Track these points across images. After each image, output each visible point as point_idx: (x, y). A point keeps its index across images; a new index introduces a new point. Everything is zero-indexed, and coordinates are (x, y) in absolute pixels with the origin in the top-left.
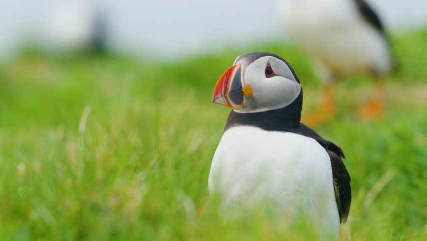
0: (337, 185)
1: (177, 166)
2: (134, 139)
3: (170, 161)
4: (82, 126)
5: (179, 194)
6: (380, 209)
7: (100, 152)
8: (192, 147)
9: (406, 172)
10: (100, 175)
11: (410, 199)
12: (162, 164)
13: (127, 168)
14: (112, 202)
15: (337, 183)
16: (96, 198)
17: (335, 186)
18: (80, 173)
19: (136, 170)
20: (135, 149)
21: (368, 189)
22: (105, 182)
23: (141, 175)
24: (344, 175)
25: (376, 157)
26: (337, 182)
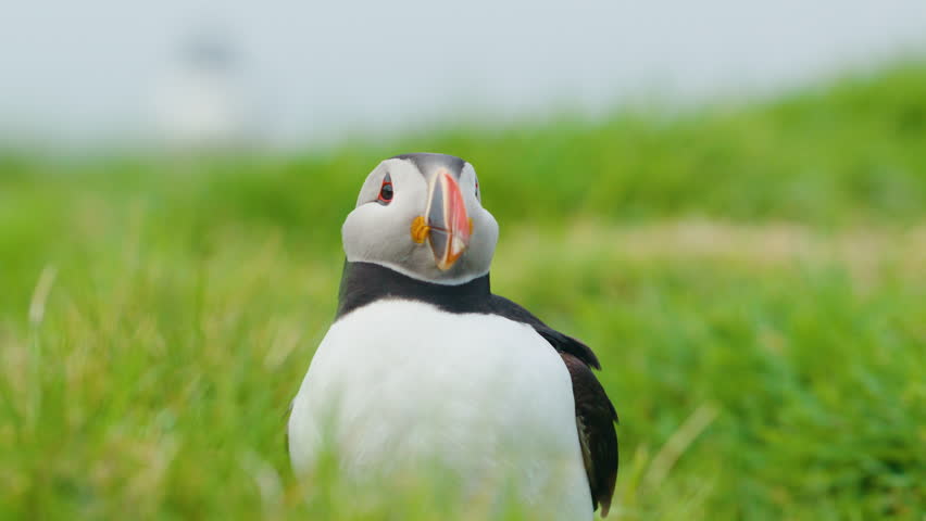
0: (586, 432)
1: (243, 397)
2: (149, 336)
3: (227, 385)
4: (37, 311)
5: (247, 459)
6: (682, 491)
7: (77, 365)
8: (275, 356)
9: (737, 410)
10: (75, 414)
11: (746, 469)
12: (210, 392)
13: (135, 400)
14: (100, 473)
15: (584, 427)
16: (66, 465)
17: (582, 433)
18: (31, 410)
19: (154, 404)
20: (152, 360)
21: (656, 446)
22: (87, 431)
23: (165, 416)
24: (601, 408)
25: (673, 378)
26: (584, 422)
